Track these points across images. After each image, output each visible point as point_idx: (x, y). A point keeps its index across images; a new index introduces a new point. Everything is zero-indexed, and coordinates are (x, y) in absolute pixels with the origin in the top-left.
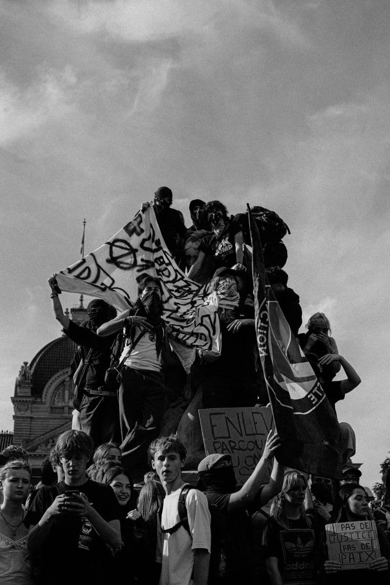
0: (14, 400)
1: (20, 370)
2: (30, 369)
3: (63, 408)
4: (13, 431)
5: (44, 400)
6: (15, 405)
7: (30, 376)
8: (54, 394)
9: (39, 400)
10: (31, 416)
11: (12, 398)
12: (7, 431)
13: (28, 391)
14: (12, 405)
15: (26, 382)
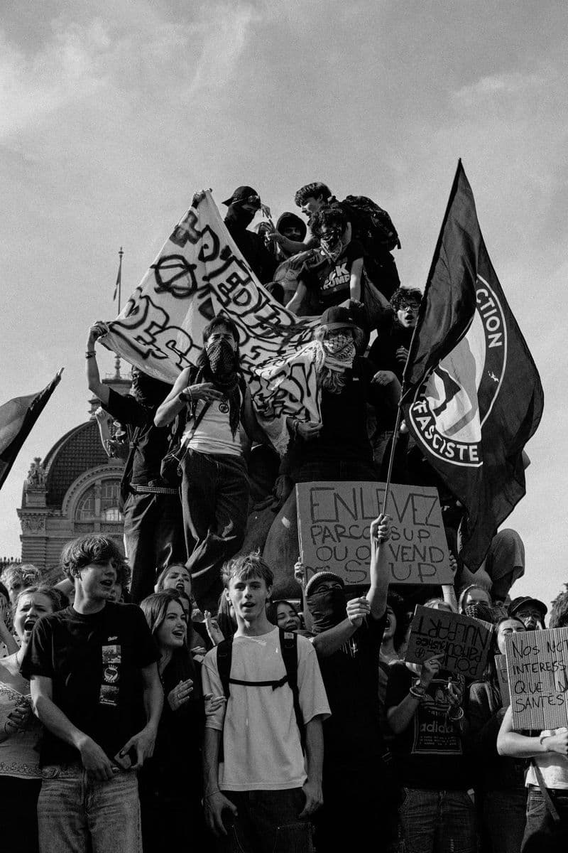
0: (22, 513)
1: (29, 469)
2: (44, 468)
3: (92, 524)
4: (21, 558)
5: (64, 513)
6: (23, 521)
7: (43, 478)
8: (79, 504)
9: (57, 513)
10: (47, 536)
11: (18, 510)
12: (12, 558)
13: (41, 500)
14: (18, 521)
15: (39, 486)
